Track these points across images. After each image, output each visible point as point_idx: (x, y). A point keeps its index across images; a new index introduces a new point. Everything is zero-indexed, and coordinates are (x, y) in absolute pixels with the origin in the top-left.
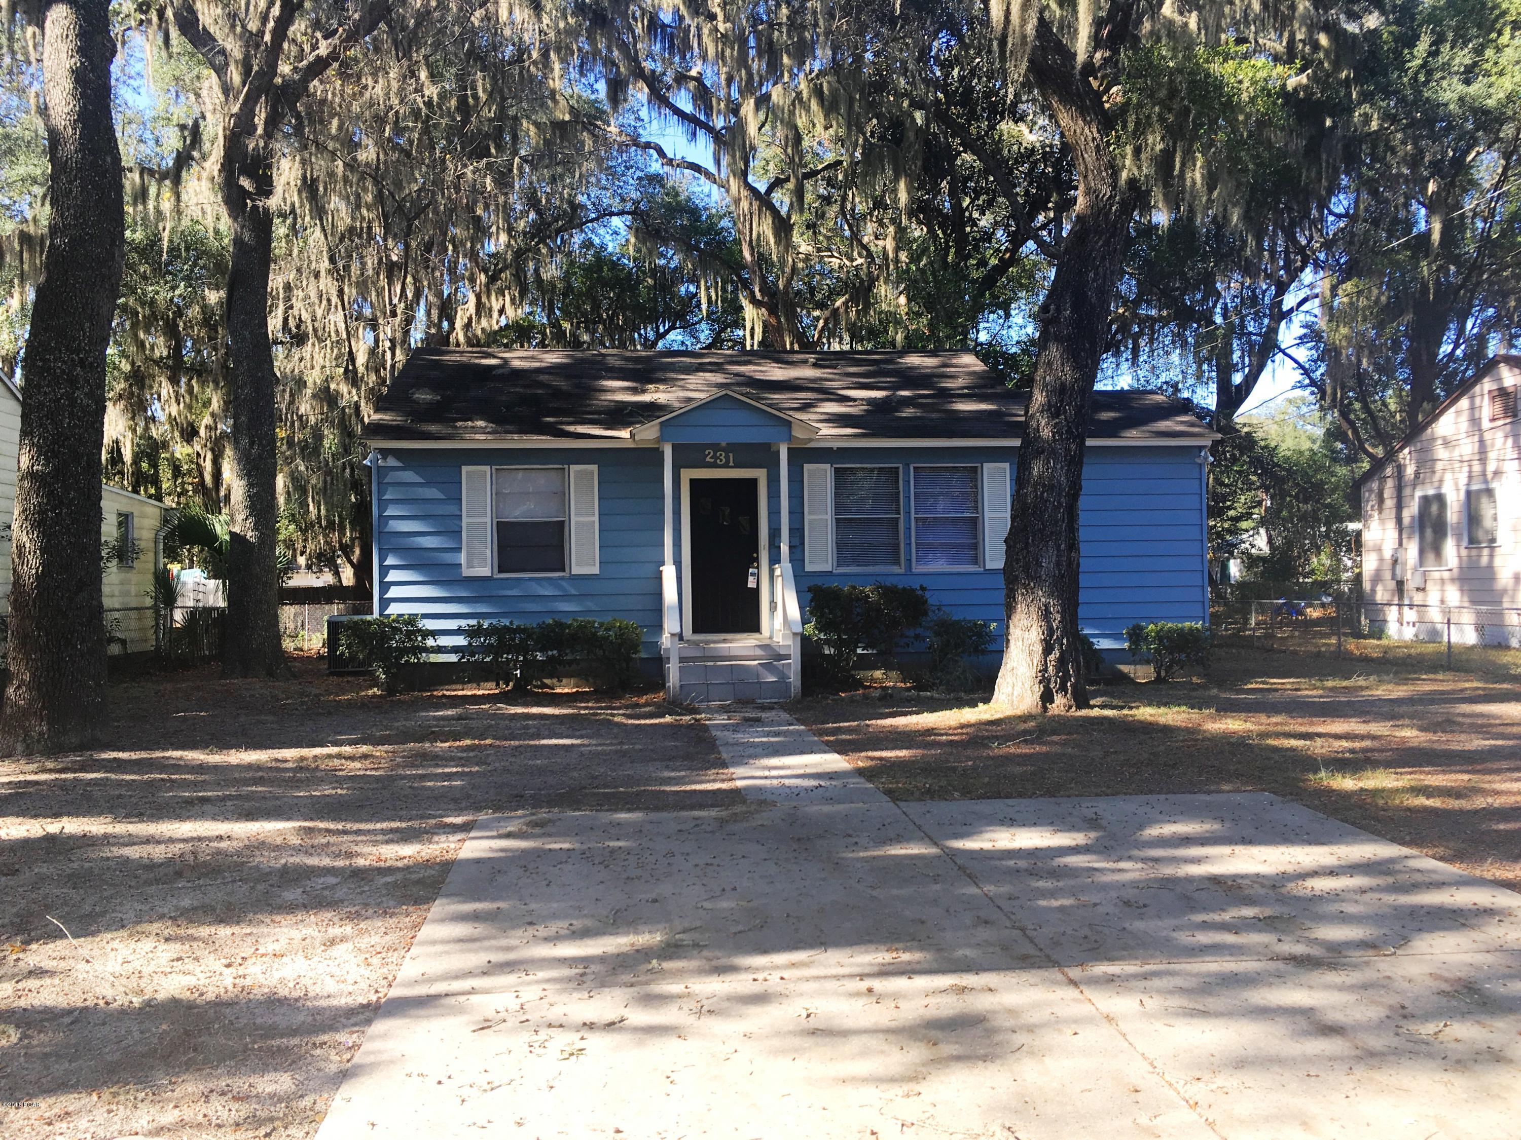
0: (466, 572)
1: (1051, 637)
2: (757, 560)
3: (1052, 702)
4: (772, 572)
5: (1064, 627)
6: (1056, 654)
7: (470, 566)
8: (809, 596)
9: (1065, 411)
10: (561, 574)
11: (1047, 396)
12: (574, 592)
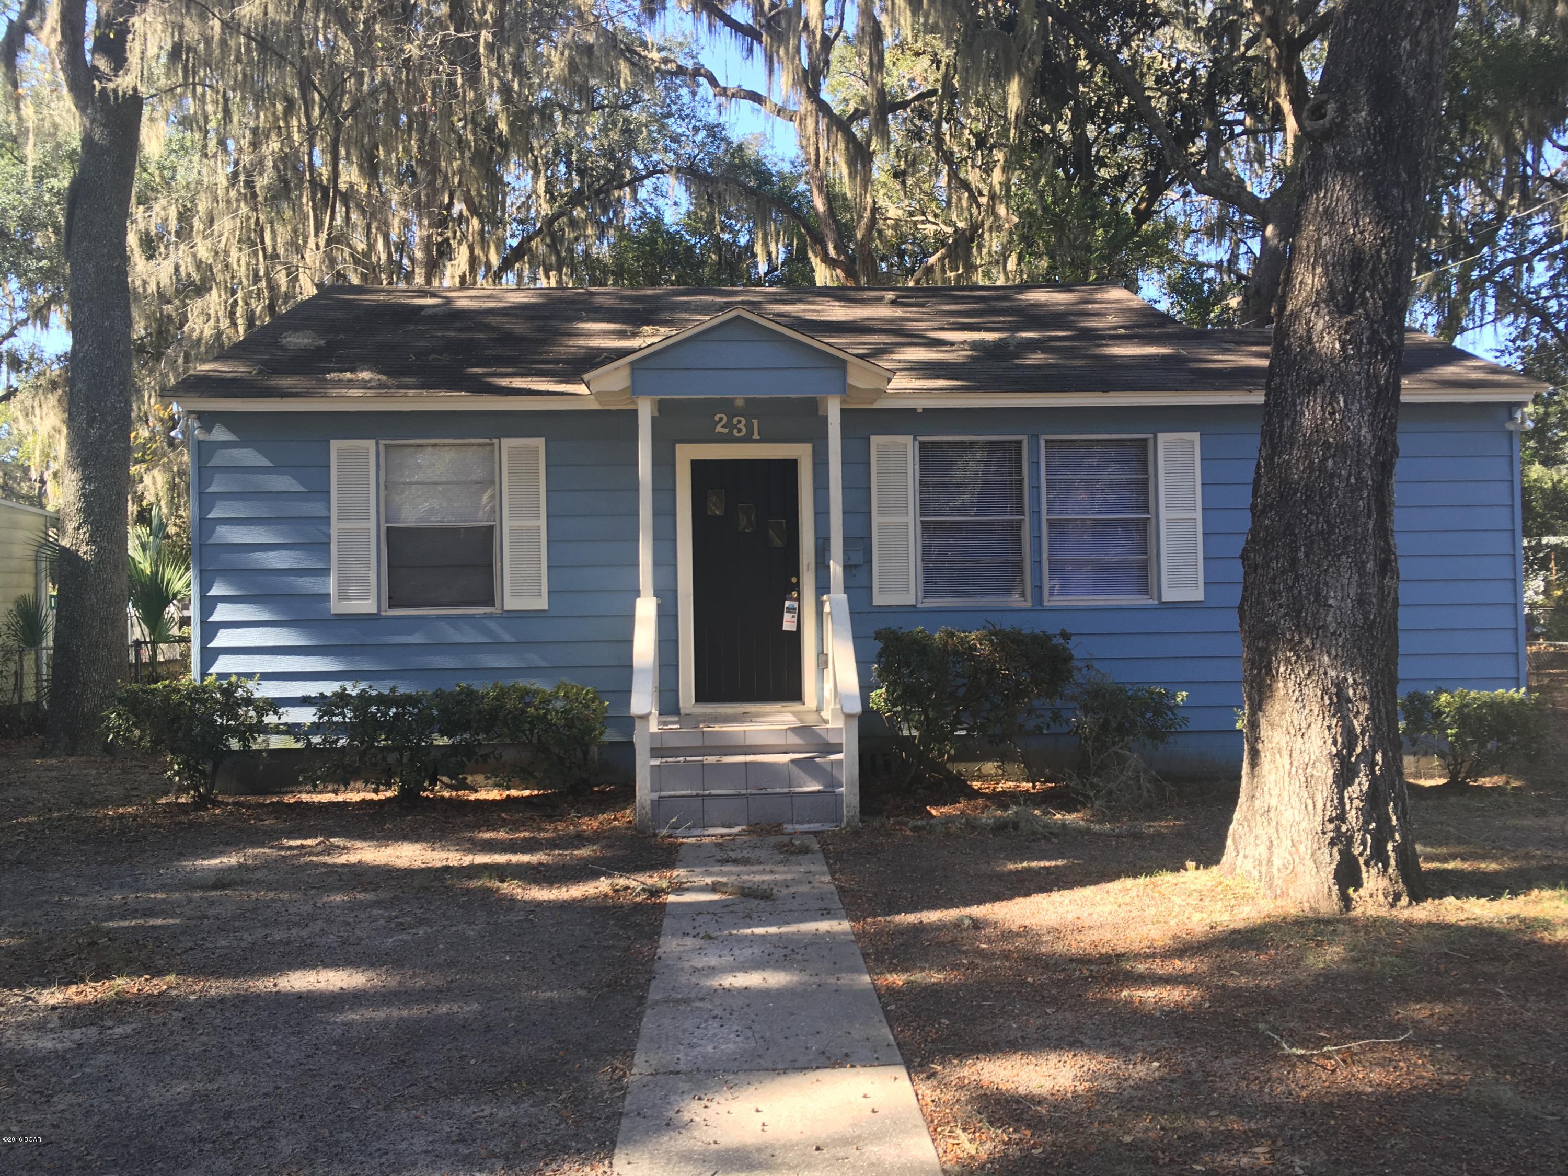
0: (337, 607)
1: (1351, 750)
2: (797, 587)
3: (1358, 884)
4: (820, 605)
5: (1377, 728)
6: (1361, 784)
7: (344, 596)
8: (879, 645)
9: (1364, 303)
10: (488, 610)
11: (1326, 274)
12: (507, 638)
